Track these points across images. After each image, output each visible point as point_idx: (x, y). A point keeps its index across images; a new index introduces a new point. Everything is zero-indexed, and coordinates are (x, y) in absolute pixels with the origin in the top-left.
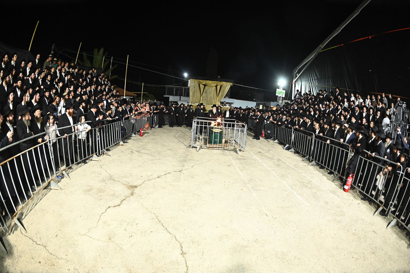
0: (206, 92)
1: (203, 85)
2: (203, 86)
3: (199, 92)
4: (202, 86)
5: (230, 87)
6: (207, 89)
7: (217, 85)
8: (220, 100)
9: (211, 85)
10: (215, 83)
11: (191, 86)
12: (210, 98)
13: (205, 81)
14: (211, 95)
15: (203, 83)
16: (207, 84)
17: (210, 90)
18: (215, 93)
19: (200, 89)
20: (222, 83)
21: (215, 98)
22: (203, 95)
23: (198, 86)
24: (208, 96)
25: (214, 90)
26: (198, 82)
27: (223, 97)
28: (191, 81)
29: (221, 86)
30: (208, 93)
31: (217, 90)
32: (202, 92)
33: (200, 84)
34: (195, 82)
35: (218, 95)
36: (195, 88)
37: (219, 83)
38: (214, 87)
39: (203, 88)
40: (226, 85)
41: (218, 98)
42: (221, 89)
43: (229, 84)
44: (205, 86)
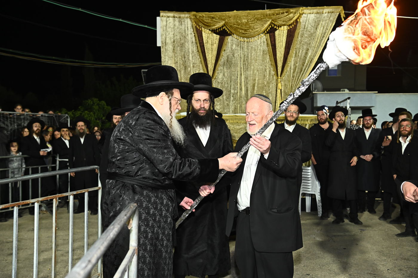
0: (229, 63)
1: (214, 31)
2: (216, 37)
4: (211, 40)
5: (332, 24)
6: (232, 49)
7: (274, 24)
8: (291, 89)
9: (247, 28)
10: (266, 18)
11: (165, 43)
12: (245, 87)
13: (224, 16)
14: (250, 71)
15: (212, 25)
16: (231, 26)
17: (246, 50)
18: (269, 62)
19: (203, 49)
20: (296, 14)
21: (268, 83)
22: (218, 74)
23: (195, 38)
24: (239, 77)
25: (263, 51)
26: (195, 22)
27: (304, 75)
28: (164, 19)
29: (291, 27)
30: (239, 64)
31: (277, 47)
32: (214, 62)
33: (202, 29)
34: (179, 25)
35: (280, 71)
36: (181, 50)
37: (283, 13)
38: (261, 37)
39: (216, 46)
40: (314, 19)
41: (280, 84)
42: (294, 41)
43: (328, 13)
44: (223, 37)
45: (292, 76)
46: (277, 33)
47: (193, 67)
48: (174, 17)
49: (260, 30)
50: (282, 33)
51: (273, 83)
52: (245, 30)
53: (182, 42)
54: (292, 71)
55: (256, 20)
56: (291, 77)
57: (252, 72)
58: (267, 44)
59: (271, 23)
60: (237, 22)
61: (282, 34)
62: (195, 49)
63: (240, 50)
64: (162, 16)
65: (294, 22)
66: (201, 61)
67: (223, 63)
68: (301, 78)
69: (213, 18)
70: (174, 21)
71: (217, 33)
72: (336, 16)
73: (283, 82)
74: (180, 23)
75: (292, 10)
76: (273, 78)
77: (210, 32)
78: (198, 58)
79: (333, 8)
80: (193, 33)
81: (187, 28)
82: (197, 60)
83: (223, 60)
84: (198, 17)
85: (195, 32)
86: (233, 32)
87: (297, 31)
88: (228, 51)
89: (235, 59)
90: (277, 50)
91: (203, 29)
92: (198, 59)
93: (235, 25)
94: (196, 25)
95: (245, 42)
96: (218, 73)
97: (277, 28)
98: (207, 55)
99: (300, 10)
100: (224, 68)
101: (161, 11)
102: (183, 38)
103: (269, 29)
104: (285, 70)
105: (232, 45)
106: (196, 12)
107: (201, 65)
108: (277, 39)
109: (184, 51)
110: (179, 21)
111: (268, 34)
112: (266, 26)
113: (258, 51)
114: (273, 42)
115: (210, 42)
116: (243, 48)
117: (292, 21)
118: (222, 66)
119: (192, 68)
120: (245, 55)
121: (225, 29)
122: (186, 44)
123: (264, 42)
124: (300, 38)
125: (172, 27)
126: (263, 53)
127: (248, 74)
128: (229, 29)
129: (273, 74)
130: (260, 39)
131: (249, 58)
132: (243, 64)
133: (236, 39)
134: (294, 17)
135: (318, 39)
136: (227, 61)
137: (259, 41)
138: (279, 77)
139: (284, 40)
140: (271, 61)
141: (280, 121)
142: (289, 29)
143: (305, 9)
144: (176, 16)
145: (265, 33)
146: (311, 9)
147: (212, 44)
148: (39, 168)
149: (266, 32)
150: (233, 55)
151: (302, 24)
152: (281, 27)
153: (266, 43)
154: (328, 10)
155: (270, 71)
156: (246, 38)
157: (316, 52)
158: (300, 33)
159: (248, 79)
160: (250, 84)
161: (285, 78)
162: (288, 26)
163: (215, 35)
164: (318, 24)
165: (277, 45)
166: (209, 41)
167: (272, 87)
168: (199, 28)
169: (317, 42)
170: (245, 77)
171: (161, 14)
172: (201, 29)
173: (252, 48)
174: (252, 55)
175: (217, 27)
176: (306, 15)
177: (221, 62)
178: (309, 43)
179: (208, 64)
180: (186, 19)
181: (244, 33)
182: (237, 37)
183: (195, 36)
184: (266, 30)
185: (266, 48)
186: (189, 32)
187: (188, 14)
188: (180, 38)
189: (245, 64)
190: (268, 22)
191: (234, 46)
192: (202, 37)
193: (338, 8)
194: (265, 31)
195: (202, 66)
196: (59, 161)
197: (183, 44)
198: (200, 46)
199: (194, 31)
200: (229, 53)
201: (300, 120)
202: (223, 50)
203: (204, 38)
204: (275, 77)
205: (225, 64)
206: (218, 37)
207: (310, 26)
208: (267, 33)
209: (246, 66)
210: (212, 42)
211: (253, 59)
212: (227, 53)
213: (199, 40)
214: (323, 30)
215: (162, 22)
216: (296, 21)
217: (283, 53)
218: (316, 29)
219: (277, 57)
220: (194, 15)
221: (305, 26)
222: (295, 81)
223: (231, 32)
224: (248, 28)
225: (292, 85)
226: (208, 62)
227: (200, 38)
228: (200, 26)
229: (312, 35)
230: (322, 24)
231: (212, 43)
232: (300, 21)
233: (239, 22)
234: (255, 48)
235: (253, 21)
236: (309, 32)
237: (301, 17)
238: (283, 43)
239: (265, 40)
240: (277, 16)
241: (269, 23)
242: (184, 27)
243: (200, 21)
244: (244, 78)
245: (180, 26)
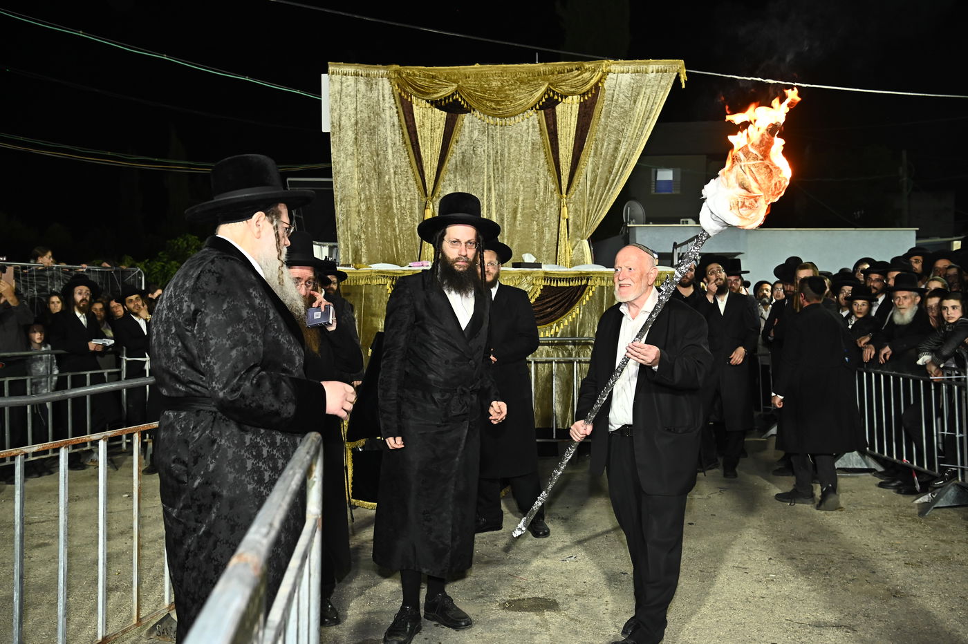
0: (466, 167)
1: (436, 104)
2: (440, 116)
3: (411, 174)
4: (430, 120)
5: (664, 94)
6: (471, 138)
7: (553, 92)
8: (587, 219)
9: (501, 98)
10: (537, 80)
11: (340, 126)
12: (498, 213)
13: (455, 74)
14: (507, 183)
15: (432, 91)
16: (469, 94)
17: (499, 143)
18: (543, 166)
19: (414, 139)
20: (596, 73)
21: (542, 206)
22: (443, 188)
23: (398, 116)
24: (485, 194)
25: (533, 144)
26: (398, 85)
27: (611, 191)
28: (337, 78)
29: (586, 98)
30: (486, 169)
31: (559, 137)
32: (436, 165)
33: (411, 99)
34: (367, 91)
35: (567, 183)
36: (371, 141)
37: (572, 70)
38: (528, 116)
39: (439, 133)
40: (630, 83)
41: (566, 208)
42: (593, 125)
43: (657, 72)
44: (453, 114)
45: (588, 192)
46: (559, 108)
47: (395, 173)
48: (356, 74)
49: (525, 103)
50: (569, 109)
51: (551, 207)
52: (498, 103)
53: (373, 124)
54: (589, 183)
55: (519, 84)
56: (588, 195)
57: (510, 186)
58: (541, 130)
59: (548, 89)
60: (481, 87)
61: (569, 111)
62: (398, 138)
63: (488, 142)
64: (333, 73)
65: (591, 88)
66: (410, 162)
67: (454, 167)
68: (606, 196)
69: (434, 77)
70: (357, 82)
71: (441, 108)
72: (671, 77)
73: (571, 205)
74: (369, 86)
75: (587, 65)
76: (551, 197)
77: (428, 105)
78: (403, 157)
79: (665, 64)
80: (394, 107)
81: (383, 96)
82: (403, 160)
83: (453, 161)
84: (404, 75)
85: (399, 105)
86: (474, 105)
87: (598, 106)
88: (464, 143)
89: (478, 159)
90: (559, 142)
91: (414, 98)
92: (405, 158)
93: (477, 91)
94: (399, 91)
95: (497, 125)
96: (444, 186)
97: (560, 100)
98: (422, 150)
99: (604, 66)
100: (455, 177)
101: (329, 63)
102: (375, 117)
103: (544, 100)
104: (575, 182)
105: (472, 131)
106: (401, 66)
107: (410, 171)
108: (560, 120)
109: (377, 141)
110: (367, 84)
111: (543, 111)
112: (538, 94)
113: (523, 145)
114: (552, 127)
115: (428, 125)
116: (493, 137)
117: (588, 87)
118: (452, 172)
119: (393, 176)
120: (497, 152)
121: (458, 99)
122: (381, 128)
123: (534, 127)
124: (603, 120)
125: (352, 93)
126: (533, 148)
127: (503, 189)
128: (466, 99)
129: (552, 189)
130: (526, 120)
131: (504, 158)
132: (494, 170)
133: (480, 119)
134: (592, 78)
135: (638, 120)
136: (463, 163)
137: (524, 124)
138: (564, 195)
139: (572, 123)
140: (548, 163)
141: (566, 281)
142: (582, 101)
143: (614, 64)
144: (360, 73)
145: (536, 109)
146: (625, 64)
147: (431, 129)
148: (88, 376)
149: (538, 107)
150: (474, 151)
151: (608, 92)
152: (566, 97)
153: (537, 129)
154: (657, 66)
155: (546, 183)
156: (499, 118)
157: (635, 148)
158: (603, 110)
159: (503, 199)
160: (507, 209)
161: (575, 197)
162: (580, 95)
163: (437, 110)
164: (639, 94)
165: (559, 133)
166: (426, 122)
167: (550, 213)
168: (406, 97)
169: (635, 127)
170: (498, 195)
171: (331, 69)
172: (409, 100)
173: (511, 137)
174: (512, 150)
175: (442, 96)
176: (616, 75)
177: (449, 165)
178: (621, 129)
179: (424, 168)
180: (380, 78)
181: (494, 109)
182: (482, 115)
183: (397, 112)
184: (539, 102)
185: (537, 137)
186: (387, 105)
187: (384, 69)
188: (369, 117)
189: (498, 169)
190: (541, 87)
191: (476, 133)
192: (413, 114)
193: (675, 63)
194: (536, 105)
195: (413, 172)
196: (128, 362)
197: (374, 127)
198: (408, 131)
199: (395, 103)
200: (466, 147)
201: (606, 278)
202: (454, 140)
203: (416, 116)
204: (556, 195)
205: (458, 167)
206: (443, 116)
207: (624, 97)
208: (541, 108)
209: (500, 172)
210: (433, 124)
211: (513, 159)
212: (462, 146)
213: (406, 121)
214: (647, 104)
215: (331, 84)
216: (597, 87)
217: (571, 148)
218: (635, 102)
219: (561, 156)
220: (395, 71)
221: (613, 97)
222: (595, 203)
223: (470, 106)
224: (504, 99)
225: (588, 210)
226: (424, 165)
227: (407, 118)
228: (408, 92)
229: (626, 115)
230: (645, 93)
231: (431, 126)
232: (603, 86)
233: (486, 86)
234: (516, 138)
235: (512, 85)
236: (622, 108)
237: (605, 79)
238: (572, 128)
239: (536, 122)
240: (560, 76)
241: (543, 89)
242: (376, 95)
243: (408, 83)
244: (495, 197)
245: (369, 92)
